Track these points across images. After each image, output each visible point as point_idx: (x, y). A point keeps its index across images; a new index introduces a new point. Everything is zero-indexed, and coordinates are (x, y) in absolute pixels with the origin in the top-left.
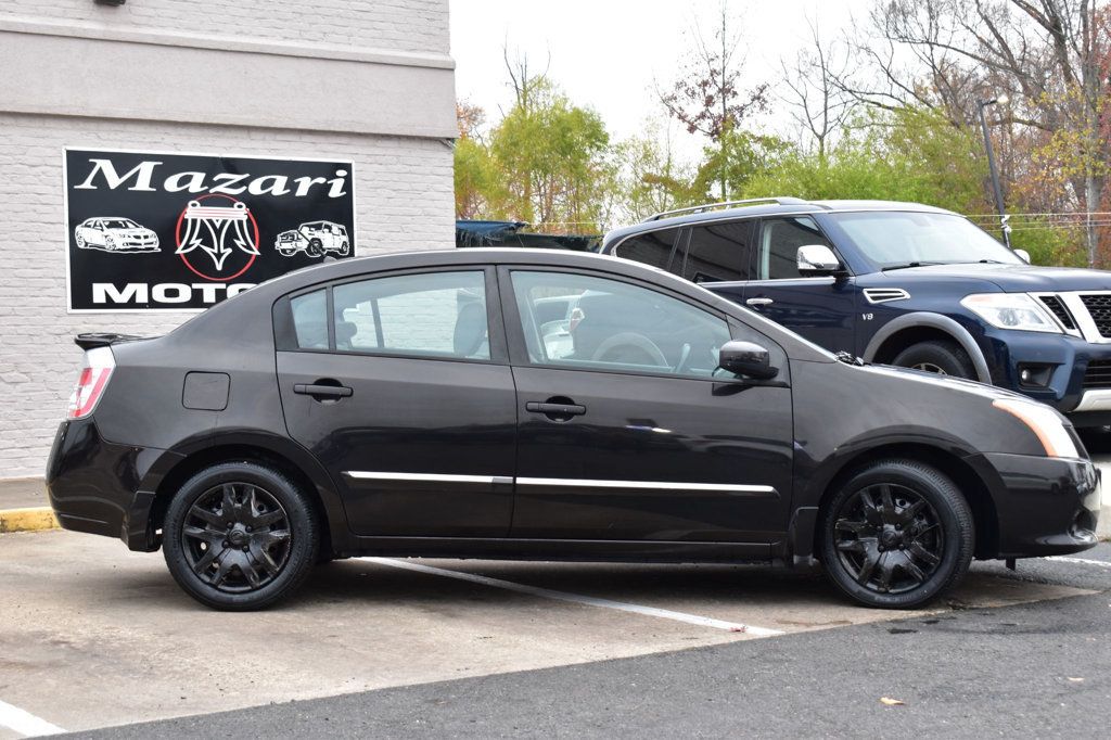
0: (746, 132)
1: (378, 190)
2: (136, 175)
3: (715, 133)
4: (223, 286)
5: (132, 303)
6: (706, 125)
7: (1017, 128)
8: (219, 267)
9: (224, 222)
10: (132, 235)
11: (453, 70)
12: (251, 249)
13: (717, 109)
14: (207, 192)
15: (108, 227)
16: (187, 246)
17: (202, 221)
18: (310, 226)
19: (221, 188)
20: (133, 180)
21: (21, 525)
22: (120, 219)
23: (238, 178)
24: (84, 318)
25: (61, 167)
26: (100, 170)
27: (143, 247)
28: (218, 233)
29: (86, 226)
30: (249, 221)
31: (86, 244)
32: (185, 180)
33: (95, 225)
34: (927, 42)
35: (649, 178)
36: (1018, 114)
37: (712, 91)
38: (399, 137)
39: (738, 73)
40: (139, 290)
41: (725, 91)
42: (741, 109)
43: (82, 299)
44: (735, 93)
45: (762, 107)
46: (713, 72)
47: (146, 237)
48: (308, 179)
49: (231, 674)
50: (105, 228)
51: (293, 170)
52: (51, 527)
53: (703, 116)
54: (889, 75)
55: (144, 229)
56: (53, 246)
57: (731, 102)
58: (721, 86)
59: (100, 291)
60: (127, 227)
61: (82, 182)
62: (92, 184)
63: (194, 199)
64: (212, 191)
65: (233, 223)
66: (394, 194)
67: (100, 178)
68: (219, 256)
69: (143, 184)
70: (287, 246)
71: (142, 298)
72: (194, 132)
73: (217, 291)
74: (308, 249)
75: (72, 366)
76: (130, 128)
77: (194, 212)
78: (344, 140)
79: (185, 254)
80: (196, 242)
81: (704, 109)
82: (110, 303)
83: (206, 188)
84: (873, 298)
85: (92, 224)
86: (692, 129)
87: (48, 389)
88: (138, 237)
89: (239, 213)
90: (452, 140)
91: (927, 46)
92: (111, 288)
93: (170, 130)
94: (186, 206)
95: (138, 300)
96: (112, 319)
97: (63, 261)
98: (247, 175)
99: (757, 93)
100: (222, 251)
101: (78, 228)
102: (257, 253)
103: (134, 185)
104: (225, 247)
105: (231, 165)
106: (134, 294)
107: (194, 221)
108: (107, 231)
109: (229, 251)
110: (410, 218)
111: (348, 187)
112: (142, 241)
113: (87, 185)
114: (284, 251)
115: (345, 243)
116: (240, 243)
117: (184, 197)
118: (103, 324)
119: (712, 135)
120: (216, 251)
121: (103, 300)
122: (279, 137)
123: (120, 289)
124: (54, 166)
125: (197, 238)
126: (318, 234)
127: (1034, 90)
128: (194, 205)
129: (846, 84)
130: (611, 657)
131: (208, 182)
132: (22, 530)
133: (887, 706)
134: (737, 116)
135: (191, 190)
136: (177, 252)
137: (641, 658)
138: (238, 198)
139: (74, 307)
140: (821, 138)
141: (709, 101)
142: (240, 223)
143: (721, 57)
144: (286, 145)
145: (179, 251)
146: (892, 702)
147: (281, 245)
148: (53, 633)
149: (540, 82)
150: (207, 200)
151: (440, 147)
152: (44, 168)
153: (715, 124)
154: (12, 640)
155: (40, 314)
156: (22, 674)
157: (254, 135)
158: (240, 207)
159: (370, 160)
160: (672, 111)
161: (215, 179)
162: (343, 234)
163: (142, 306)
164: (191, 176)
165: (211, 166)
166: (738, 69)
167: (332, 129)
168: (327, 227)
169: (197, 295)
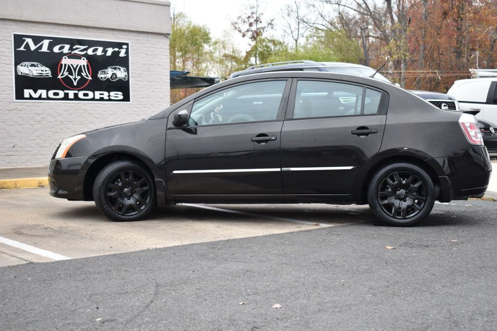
0: (266, 38)
1: (139, 54)
2: (42, 45)
3: (253, 38)
4: (77, 92)
5: (40, 98)
6: (249, 34)
7: (371, 39)
8: (75, 84)
9: (77, 65)
10: (40, 70)
11: (169, 6)
12: (88, 77)
13: (254, 28)
14: (70, 53)
15: (30, 66)
16: (62, 75)
17: (68, 65)
18: (112, 68)
19: (76, 52)
20: (41, 47)
21: (4, 186)
22: (35, 63)
23: (83, 47)
24: (20, 104)
25: (11, 41)
26: (27, 43)
27: (45, 75)
28: (75, 70)
29: (22, 66)
30: (87, 65)
31: (22, 73)
32: (62, 48)
33: (25, 65)
34: (337, 4)
35: (225, 56)
36: (371, 34)
37: (252, 20)
38: (148, 33)
39: (262, 14)
40: (43, 93)
41: (257, 21)
42: (263, 28)
43: (20, 96)
44: (261, 22)
45: (272, 28)
46: (252, 13)
47: (46, 71)
48: (111, 49)
49: (125, 239)
50: (29, 67)
51: (106, 45)
52: (16, 187)
53: (248, 31)
54: (322, 16)
55: (45, 67)
56: (8, 73)
57: (259, 25)
58: (255, 19)
59: (27, 93)
60: (38, 66)
61: (20, 47)
62: (24, 48)
63: (65, 56)
64: (73, 52)
65: (81, 66)
66: (145, 56)
67: (27, 46)
68: (75, 79)
69: (45, 49)
70: (103, 76)
71: (44, 96)
72: (66, 28)
73: (75, 94)
74: (111, 78)
75: (16, 123)
76: (40, 26)
77: (65, 61)
78: (126, 33)
79: (62, 78)
80: (66, 74)
81: (248, 28)
82: (31, 98)
83: (70, 51)
84: (344, 101)
85: (24, 65)
86: (244, 36)
87: (6, 133)
88: (42, 71)
89: (83, 62)
90: (169, 34)
91: (337, 5)
92: (31, 91)
93: (56, 27)
94: (62, 58)
95: (43, 97)
96: (32, 104)
97: (12, 80)
98: (87, 47)
99: (270, 22)
100: (77, 77)
101: (18, 66)
102: (90, 78)
103: (41, 49)
104: (78, 76)
105: (80, 42)
106: (41, 94)
107: (65, 65)
108: (30, 68)
109: (79, 77)
110: (152, 66)
111: (127, 52)
112: (44, 72)
113: (22, 49)
114: (101, 78)
115: (126, 75)
116: (84, 74)
117: (61, 55)
118: (28, 106)
119: (251, 38)
120: (74, 77)
121: (28, 96)
122: (100, 31)
123: (35, 92)
124: (8, 40)
125: (67, 72)
126: (115, 72)
127: (378, 24)
128: (65, 58)
129: (304, 19)
130: (271, 233)
131: (71, 49)
132: (5, 188)
133: (389, 249)
134: (262, 31)
135: (64, 52)
136: (58, 77)
137: (284, 234)
138: (83, 56)
139: (16, 99)
140: (296, 41)
141: (251, 25)
142: (84, 66)
143: (256, 7)
144: (102, 35)
145: (59, 77)
146: (391, 248)
147: (101, 75)
148: (42, 225)
149: (181, 15)
150: (71, 56)
151: (164, 37)
152: (4, 41)
153: (253, 34)
154: (27, 227)
155: (2, 101)
156: (40, 239)
157: (90, 30)
158: (84, 59)
159: (136, 42)
160: (236, 28)
161: (74, 48)
162: (125, 71)
163: (44, 99)
164: (64, 46)
165: (73, 42)
166: (262, 12)
167: (121, 28)
168: (119, 68)
169: (66, 95)
